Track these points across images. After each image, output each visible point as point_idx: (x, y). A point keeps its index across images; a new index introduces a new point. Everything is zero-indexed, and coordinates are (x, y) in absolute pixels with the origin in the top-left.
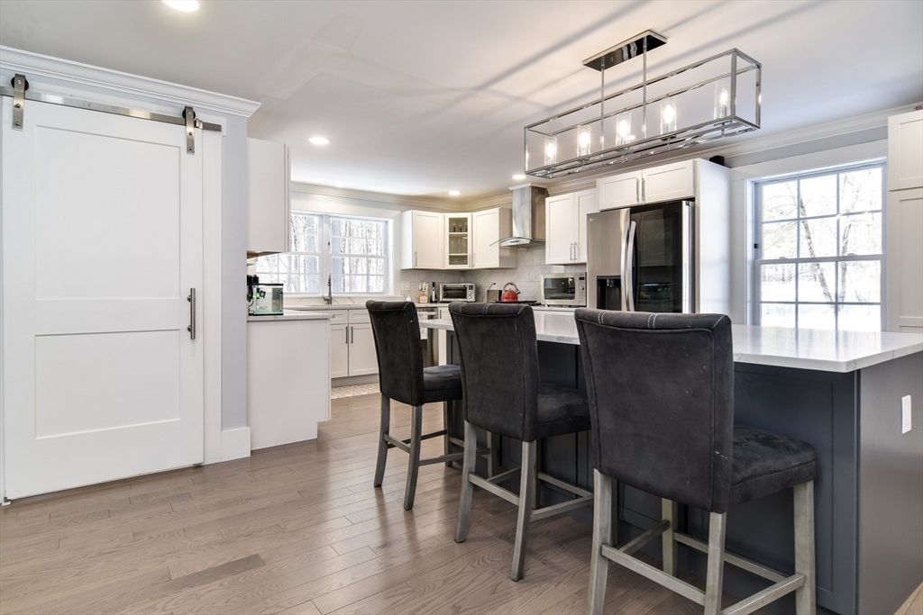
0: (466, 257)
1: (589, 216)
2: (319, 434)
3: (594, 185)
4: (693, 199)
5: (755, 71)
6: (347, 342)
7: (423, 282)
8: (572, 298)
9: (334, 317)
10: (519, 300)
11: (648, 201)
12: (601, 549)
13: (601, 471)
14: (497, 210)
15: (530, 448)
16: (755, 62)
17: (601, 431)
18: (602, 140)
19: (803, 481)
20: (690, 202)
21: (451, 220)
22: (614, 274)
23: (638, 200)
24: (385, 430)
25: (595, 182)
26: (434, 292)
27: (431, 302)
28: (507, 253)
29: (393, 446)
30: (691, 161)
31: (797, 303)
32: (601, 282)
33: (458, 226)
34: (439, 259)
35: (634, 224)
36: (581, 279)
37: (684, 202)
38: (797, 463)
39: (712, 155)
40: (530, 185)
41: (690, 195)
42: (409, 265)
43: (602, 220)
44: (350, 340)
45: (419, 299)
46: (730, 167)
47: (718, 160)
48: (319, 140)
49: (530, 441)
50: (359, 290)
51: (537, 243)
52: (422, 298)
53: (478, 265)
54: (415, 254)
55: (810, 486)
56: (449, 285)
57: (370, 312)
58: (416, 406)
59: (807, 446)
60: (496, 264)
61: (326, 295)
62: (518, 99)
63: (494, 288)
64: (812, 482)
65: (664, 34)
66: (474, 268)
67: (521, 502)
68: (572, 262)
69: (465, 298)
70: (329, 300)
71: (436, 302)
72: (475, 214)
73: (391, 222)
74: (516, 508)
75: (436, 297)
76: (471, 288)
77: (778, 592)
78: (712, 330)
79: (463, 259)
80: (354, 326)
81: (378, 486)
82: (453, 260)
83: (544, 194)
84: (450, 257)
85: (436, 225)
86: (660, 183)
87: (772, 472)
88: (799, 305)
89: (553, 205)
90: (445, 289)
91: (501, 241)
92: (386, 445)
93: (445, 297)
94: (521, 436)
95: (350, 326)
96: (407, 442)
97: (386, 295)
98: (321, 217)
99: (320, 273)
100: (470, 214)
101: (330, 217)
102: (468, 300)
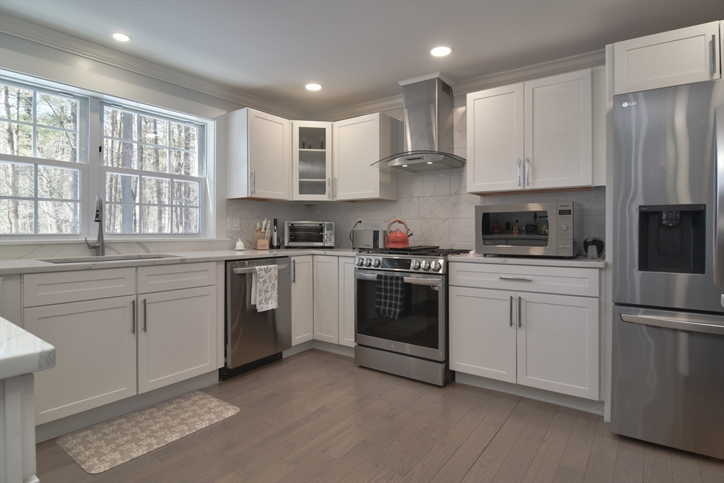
0: (323, 183)
6: (134, 330)
7: (263, 218)
14: (376, 115)
21: (302, 130)
26: (275, 234)
27: (272, 247)
28: (387, 178)
33: (312, 142)
34: (285, 184)
40: (437, 76)
42: (241, 189)
44: (141, 325)
45: (256, 244)
50: (151, 231)
52: (260, 242)
54: (253, 177)
56: (298, 223)
60: (373, 192)
61: (93, 238)
66: (335, 199)
68: (518, 189)
69: (321, 241)
70: (98, 248)
71: (278, 247)
72: (335, 124)
73: (211, 126)
76: (330, 228)
79: (321, 188)
80: (149, 298)
82: (304, 188)
83: (449, 93)
84: (301, 183)
85: (281, 135)
90: (293, 229)
93: (291, 240)
95: (141, 298)
97: (202, 238)
98: (84, 99)
99: (85, 202)
100: (330, 123)
101: (102, 103)
102: (326, 245)
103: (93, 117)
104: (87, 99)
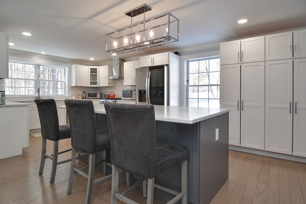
0: (97, 82)
1: (136, 69)
2: (23, 152)
3: (138, 59)
4: (167, 65)
5: (177, 21)
7: (80, 91)
8: (132, 97)
9: (30, 105)
10: (116, 98)
11: (155, 65)
12: (114, 195)
13: (114, 165)
14: (107, 66)
15: (92, 156)
16: (177, 19)
17: (114, 149)
18: (131, 42)
19: (184, 160)
20: (167, 66)
21: (91, 69)
22: (143, 89)
23: (152, 65)
24: (44, 151)
25: (139, 58)
26: (84, 95)
27: (83, 98)
28: (111, 81)
29: (47, 158)
30: (167, 53)
31: (198, 99)
32: (140, 92)
33: (94, 72)
34: (86, 82)
35: (150, 72)
36: (134, 90)
37: (165, 66)
38: (181, 155)
39: (175, 51)
40: (118, 58)
41: (167, 63)
42: (74, 84)
43: (140, 71)
45: (78, 97)
46: (180, 56)
47: (177, 53)
48: (27, 34)
49: (92, 154)
51: (121, 78)
52: (79, 97)
53: (101, 85)
54: (76, 81)
55: (186, 162)
56: (90, 92)
57: (36, 104)
58: (56, 141)
59: (185, 148)
60: (107, 85)
61: (37, 96)
62: (105, 25)
63: (107, 93)
64: (187, 160)
65: (150, 6)
66: (100, 86)
67: (89, 177)
68: (132, 85)
69: (96, 97)
70: (38, 98)
71: (85, 98)
72: (100, 67)
73: (67, 68)
74: (87, 179)
75: (85, 97)
76: (98, 93)
77: (175, 201)
78: (147, 110)
79: (96, 83)
81: (41, 174)
82: (91, 83)
83: (124, 61)
84: (91, 82)
85: (86, 70)
86: (158, 59)
87: (172, 160)
88: (199, 99)
89: (126, 65)
90: (89, 94)
91: (109, 77)
92: (44, 157)
93: (89, 97)
94: (89, 152)
96: (52, 155)
97: (65, 96)
98: (35, 65)
99: (35, 87)
100: (98, 67)
101: (40, 65)
102: (98, 98)
103: (37, 69)
104: (36, 65)
